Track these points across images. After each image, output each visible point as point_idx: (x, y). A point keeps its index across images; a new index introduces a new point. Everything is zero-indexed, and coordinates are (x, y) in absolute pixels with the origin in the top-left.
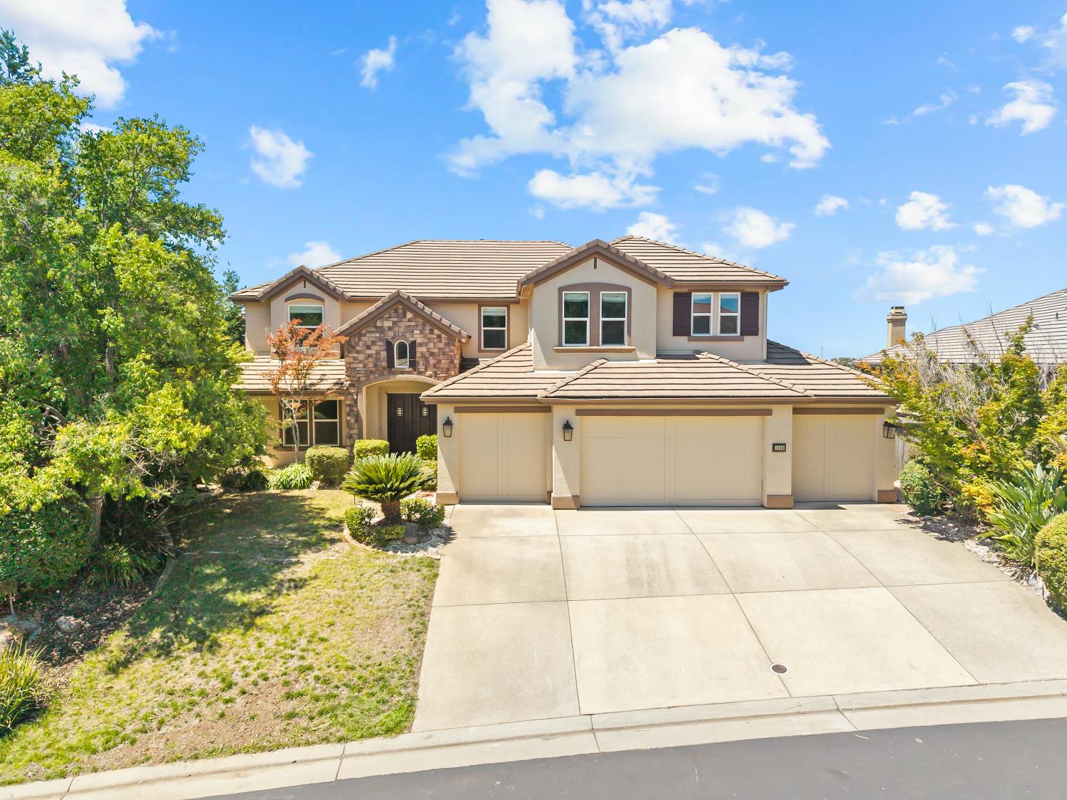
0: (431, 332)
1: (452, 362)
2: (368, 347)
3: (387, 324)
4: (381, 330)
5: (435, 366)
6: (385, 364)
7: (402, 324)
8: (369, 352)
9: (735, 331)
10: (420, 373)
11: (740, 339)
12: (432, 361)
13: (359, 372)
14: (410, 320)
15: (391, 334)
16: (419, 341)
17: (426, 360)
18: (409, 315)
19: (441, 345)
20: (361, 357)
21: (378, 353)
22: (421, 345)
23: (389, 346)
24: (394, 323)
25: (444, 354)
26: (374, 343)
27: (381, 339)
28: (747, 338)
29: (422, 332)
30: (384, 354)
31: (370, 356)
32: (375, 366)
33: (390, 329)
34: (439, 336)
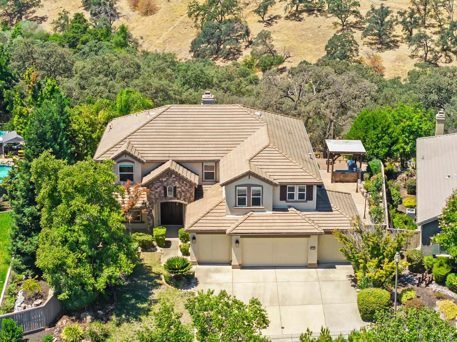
0: (183, 182)
1: (192, 194)
2: (156, 189)
3: (164, 179)
4: (162, 182)
5: (184, 196)
6: (163, 195)
7: (170, 180)
8: (157, 191)
9: (304, 199)
10: (178, 199)
11: (306, 202)
12: (183, 194)
13: (152, 199)
14: (173, 178)
15: (166, 183)
16: (177, 186)
17: (181, 193)
18: (173, 176)
19: (187, 188)
20: (153, 193)
21: (160, 191)
22: (178, 188)
23: (165, 188)
24: (167, 179)
25: (188, 191)
26: (158, 187)
27: (161, 185)
28: (308, 201)
29: (178, 183)
30: (163, 191)
31: (157, 192)
32: (159, 196)
33: (165, 181)
34: (186, 184)
